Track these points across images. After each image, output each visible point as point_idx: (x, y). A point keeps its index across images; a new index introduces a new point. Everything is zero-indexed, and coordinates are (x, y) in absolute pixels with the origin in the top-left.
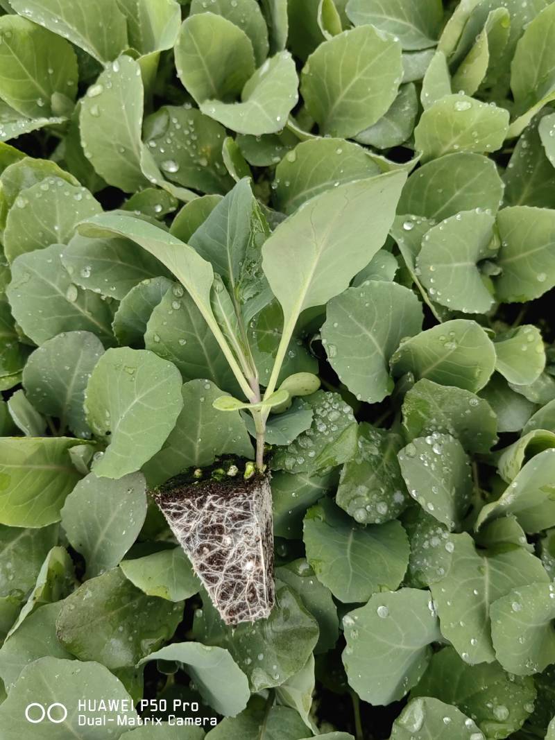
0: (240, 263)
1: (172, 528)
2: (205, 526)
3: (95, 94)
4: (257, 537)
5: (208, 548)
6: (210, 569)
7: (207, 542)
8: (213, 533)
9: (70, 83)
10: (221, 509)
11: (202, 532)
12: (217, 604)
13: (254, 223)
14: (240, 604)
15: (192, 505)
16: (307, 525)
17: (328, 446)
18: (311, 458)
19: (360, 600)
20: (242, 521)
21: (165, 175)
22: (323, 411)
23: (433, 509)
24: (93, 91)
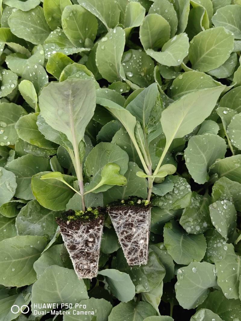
0: (149, 118)
1: (112, 222)
2: (126, 223)
3: (104, 41)
4: (146, 230)
5: (126, 232)
6: (125, 241)
7: (126, 229)
8: (129, 226)
9: (93, 35)
10: (134, 217)
11: (124, 225)
12: (126, 256)
13: (157, 102)
14: (136, 257)
15: (122, 213)
16: (165, 230)
17: (178, 200)
18: (170, 203)
19: (185, 264)
20: (141, 223)
21: (127, 77)
22: (177, 185)
23: (220, 231)
24: (104, 39)
